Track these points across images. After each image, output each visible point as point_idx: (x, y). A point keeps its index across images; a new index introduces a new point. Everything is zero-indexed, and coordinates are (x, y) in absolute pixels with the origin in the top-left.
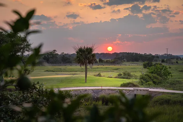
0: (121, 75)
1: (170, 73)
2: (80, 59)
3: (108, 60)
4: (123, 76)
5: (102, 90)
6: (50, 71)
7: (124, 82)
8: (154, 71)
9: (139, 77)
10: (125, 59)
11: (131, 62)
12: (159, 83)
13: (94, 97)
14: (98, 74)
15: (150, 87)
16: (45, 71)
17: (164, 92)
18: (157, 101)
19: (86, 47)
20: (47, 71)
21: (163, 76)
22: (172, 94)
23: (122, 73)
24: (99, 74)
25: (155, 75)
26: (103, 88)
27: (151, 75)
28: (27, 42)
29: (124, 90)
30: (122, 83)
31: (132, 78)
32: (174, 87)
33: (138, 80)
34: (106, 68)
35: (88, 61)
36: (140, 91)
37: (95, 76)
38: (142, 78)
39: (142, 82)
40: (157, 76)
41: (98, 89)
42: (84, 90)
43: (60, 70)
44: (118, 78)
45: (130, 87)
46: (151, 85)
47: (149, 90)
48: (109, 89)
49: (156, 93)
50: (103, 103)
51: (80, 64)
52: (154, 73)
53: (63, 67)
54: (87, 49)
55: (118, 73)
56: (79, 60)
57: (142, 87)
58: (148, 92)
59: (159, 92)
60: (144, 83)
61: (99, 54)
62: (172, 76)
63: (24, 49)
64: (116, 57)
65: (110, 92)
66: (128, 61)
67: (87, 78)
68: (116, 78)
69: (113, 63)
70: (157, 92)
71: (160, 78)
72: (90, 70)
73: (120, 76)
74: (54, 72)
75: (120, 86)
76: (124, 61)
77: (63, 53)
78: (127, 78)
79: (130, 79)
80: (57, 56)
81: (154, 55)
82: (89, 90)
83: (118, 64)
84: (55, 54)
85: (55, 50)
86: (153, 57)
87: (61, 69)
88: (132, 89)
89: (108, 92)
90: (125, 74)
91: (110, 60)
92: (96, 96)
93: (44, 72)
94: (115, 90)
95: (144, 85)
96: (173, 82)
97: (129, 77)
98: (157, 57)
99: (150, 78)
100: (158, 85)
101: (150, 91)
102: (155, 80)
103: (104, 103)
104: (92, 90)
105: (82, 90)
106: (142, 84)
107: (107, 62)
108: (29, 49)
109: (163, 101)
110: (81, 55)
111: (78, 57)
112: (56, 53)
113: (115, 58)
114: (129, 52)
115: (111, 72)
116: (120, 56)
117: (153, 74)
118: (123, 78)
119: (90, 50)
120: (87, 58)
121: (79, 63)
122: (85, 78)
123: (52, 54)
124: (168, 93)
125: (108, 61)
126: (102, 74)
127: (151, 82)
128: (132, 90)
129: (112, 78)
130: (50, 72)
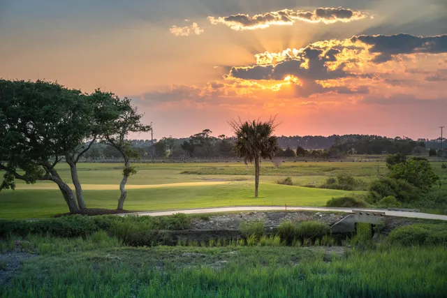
0: (333, 181)
1: (438, 178)
2: (243, 146)
3: (316, 150)
4: (337, 183)
5: (286, 213)
6: (192, 173)
7: (335, 197)
8: (403, 173)
9: (369, 187)
10: (353, 149)
11: (364, 155)
12: (411, 198)
13: (269, 227)
14: (286, 180)
15: (389, 208)
16: (182, 173)
17: (416, 219)
18: (399, 238)
19: (256, 122)
20: (185, 172)
21: (422, 184)
22: (434, 223)
23: (335, 178)
24: (289, 178)
25: (403, 182)
26: (288, 209)
27: (393, 181)
28: (133, 112)
29: (332, 213)
30: (329, 198)
31: (356, 189)
32: (444, 209)
33: (365, 193)
34: (311, 166)
35: (260, 152)
36: (366, 216)
37: (279, 183)
38: (375, 188)
39: (374, 196)
40: (408, 184)
41: (278, 212)
42: (248, 213)
43: (214, 172)
44: (327, 188)
45: (347, 206)
46: (390, 204)
47: (386, 214)
48: (301, 212)
49: (400, 221)
50: (281, 241)
51: (243, 158)
52: (403, 178)
53: (220, 165)
54: (259, 127)
55: (328, 178)
56: (241, 150)
57: (371, 208)
58: (383, 217)
59: (406, 218)
60: (379, 200)
61: (300, 137)
62: (440, 185)
63: (125, 128)
64: (333, 143)
65: (304, 217)
66: (358, 153)
67: (259, 188)
68: (322, 187)
69: (327, 156)
70: (403, 217)
71: (414, 188)
72: (275, 171)
73: (331, 184)
74: (199, 174)
75: (325, 205)
76: (351, 153)
77: (224, 136)
78: (346, 189)
79: (351, 190)
80: (211, 143)
81: (416, 140)
82: (258, 212)
83: (337, 158)
84: (207, 138)
85: (207, 130)
86: (412, 143)
87: (215, 168)
88: (349, 211)
89: (298, 217)
90: (341, 179)
91: (323, 150)
92: (273, 225)
93: (179, 175)
94: (314, 212)
95: (377, 203)
96: (444, 198)
97: (349, 186)
98: (422, 144)
99: (393, 188)
100: (408, 202)
101: (388, 216)
102: (403, 193)
103: (285, 241)
104: (266, 213)
105: (245, 212)
106: (373, 200)
107: (316, 156)
108: (137, 126)
109: (411, 236)
110: (247, 139)
111: (239, 143)
112: (210, 135)
113: (333, 147)
114: (364, 134)
115: (319, 175)
116: (343, 143)
117: (399, 180)
118: (339, 188)
119: (265, 129)
120: (258, 145)
121: (241, 156)
122: (254, 188)
123: (201, 138)
124: (425, 221)
125: (317, 152)
126: (294, 179)
127: (392, 197)
128: (350, 213)
129: (314, 187)
130: (192, 175)
